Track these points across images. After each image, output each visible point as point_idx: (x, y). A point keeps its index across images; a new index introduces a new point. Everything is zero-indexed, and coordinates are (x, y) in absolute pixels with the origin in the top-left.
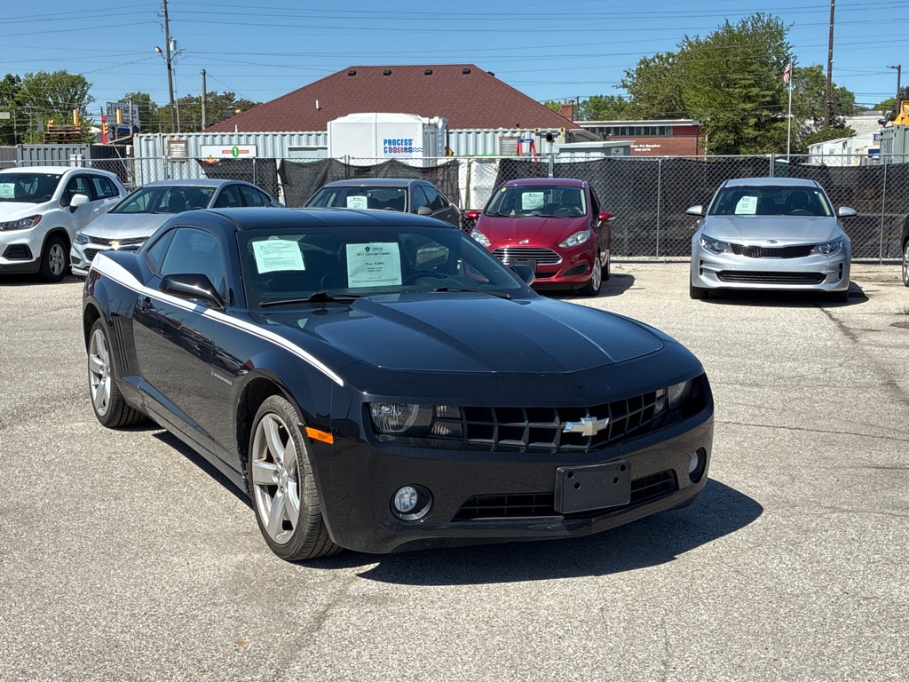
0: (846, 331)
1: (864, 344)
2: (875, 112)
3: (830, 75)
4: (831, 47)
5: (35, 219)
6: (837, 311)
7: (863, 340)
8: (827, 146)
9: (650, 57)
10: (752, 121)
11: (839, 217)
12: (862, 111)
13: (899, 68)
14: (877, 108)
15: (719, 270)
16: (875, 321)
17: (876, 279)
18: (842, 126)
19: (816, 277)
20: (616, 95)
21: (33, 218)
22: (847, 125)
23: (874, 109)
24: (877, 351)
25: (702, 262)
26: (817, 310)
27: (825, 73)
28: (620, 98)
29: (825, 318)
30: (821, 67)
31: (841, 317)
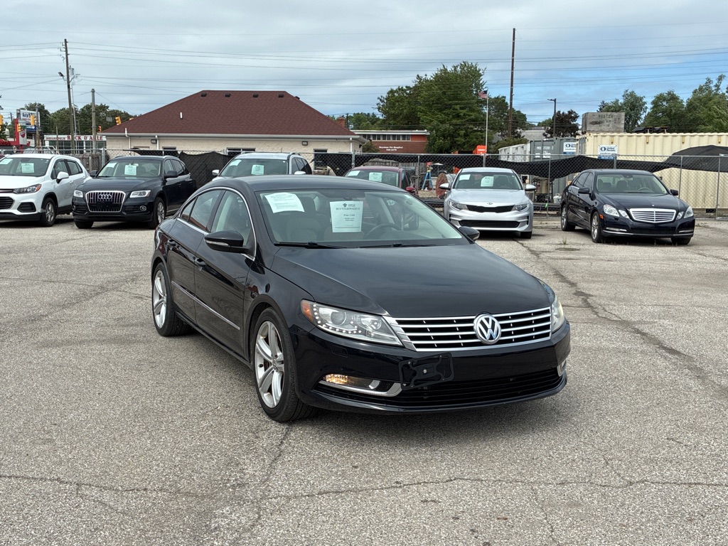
0: (533, 252)
1: (543, 258)
2: (539, 128)
3: (511, 103)
4: (512, 85)
5: (38, 187)
6: (526, 242)
7: (542, 256)
8: (511, 149)
9: (395, 89)
10: (462, 132)
11: (526, 190)
12: (531, 127)
13: (555, 100)
14: (540, 125)
15: (460, 220)
16: (548, 247)
17: (546, 228)
18: (519, 136)
19: (514, 224)
20: (371, 113)
21: (36, 186)
22: (522, 135)
23: (538, 126)
24: (550, 261)
25: (450, 215)
26: (515, 243)
27: (508, 100)
28: (374, 115)
29: (520, 246)
30: (505, 97)
31: (528, 246)
